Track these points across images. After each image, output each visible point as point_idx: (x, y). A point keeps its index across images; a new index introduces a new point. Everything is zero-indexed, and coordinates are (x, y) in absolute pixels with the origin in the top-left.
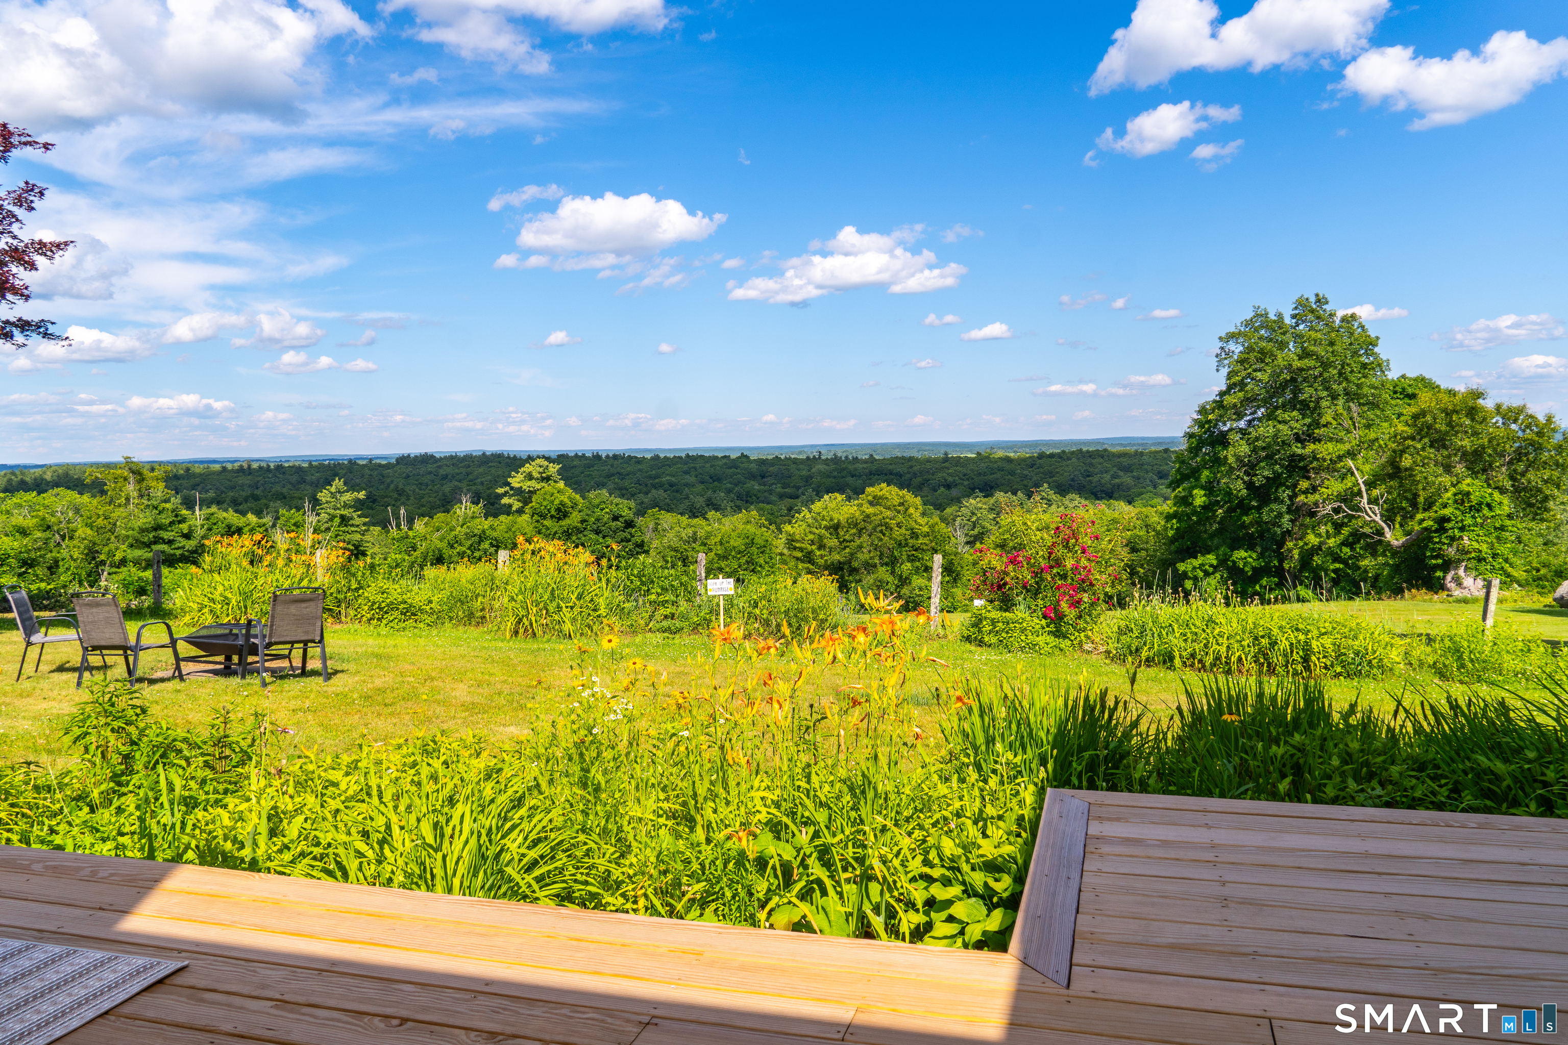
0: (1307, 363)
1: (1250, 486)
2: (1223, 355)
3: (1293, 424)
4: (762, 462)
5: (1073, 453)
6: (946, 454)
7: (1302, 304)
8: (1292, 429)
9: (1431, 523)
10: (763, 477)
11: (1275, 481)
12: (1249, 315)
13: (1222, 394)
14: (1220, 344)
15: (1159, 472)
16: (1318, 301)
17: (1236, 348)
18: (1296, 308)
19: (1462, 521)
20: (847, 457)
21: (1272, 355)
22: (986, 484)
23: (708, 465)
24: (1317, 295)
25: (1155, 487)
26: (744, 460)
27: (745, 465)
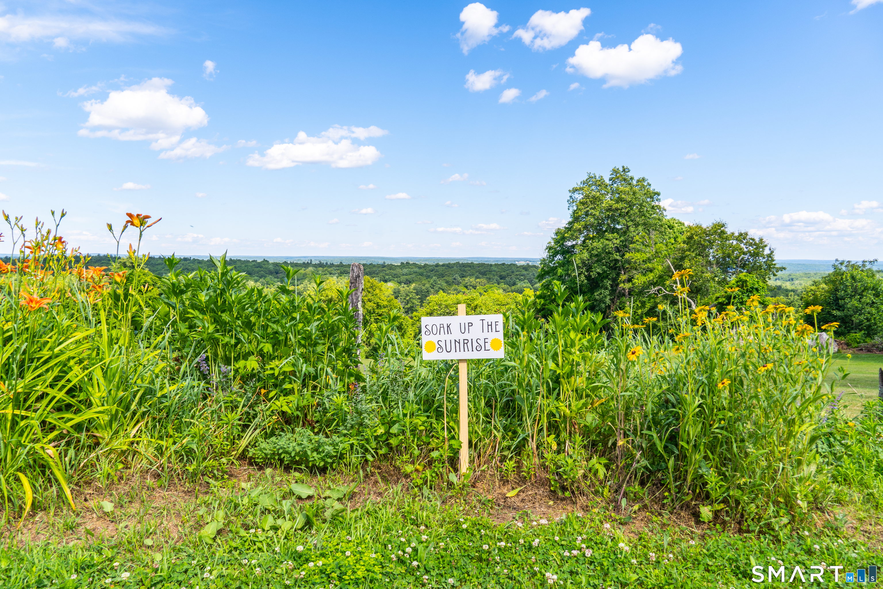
0: (620, 205)
1: (588, 278)
2: (572, 201)
3: (615, 241)
4: (276, 265)
5: (454, 264)
6: (384, 263)
7: (615, 171)
8: (614, 244)
9: (724, 299)
10: (277, 273)
11: (602, 276)
12: (585, 177)
13: (570, 223)
14: (570, 194)
15: (500, 276)
16: (624, 170)
17: (579, 197)
18: (612, 174)
19: (742, 298)
20: (327, 263)
21: (600, 200)
22: (407, 280)
23: (243, 265)
24: (623, 167)
25: (498, 284)
26: (266, 263)
27: (266, 266)
